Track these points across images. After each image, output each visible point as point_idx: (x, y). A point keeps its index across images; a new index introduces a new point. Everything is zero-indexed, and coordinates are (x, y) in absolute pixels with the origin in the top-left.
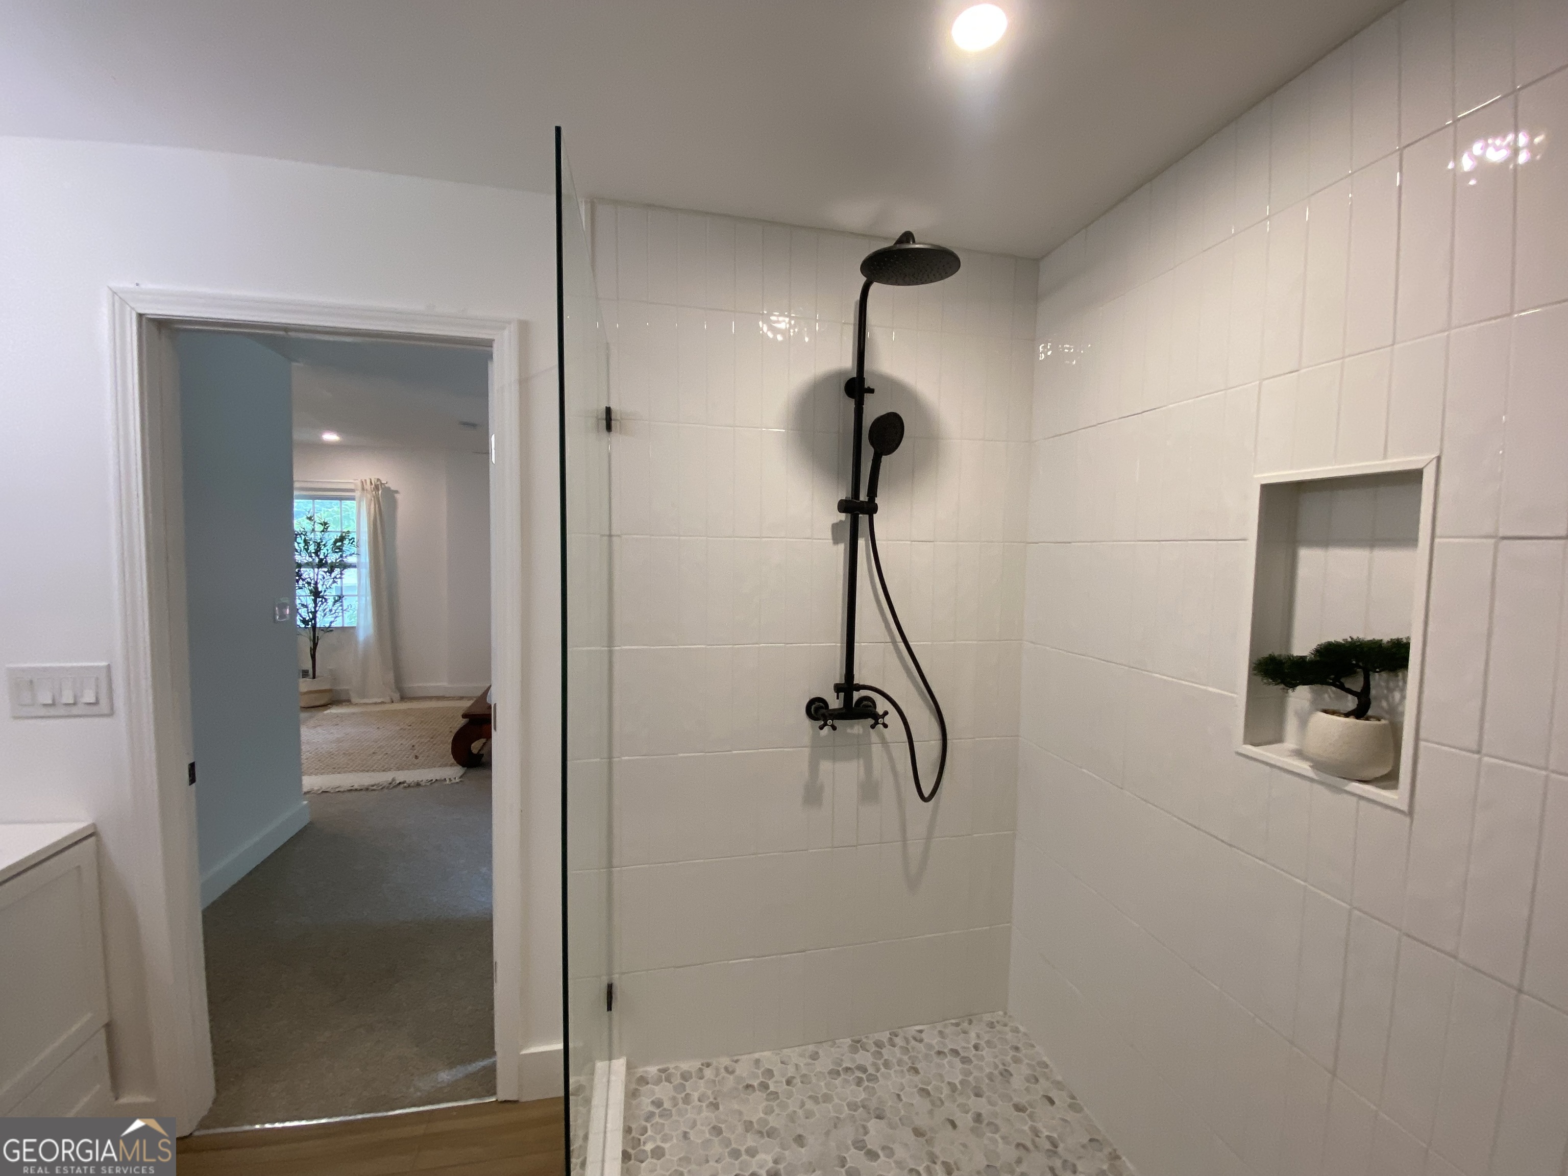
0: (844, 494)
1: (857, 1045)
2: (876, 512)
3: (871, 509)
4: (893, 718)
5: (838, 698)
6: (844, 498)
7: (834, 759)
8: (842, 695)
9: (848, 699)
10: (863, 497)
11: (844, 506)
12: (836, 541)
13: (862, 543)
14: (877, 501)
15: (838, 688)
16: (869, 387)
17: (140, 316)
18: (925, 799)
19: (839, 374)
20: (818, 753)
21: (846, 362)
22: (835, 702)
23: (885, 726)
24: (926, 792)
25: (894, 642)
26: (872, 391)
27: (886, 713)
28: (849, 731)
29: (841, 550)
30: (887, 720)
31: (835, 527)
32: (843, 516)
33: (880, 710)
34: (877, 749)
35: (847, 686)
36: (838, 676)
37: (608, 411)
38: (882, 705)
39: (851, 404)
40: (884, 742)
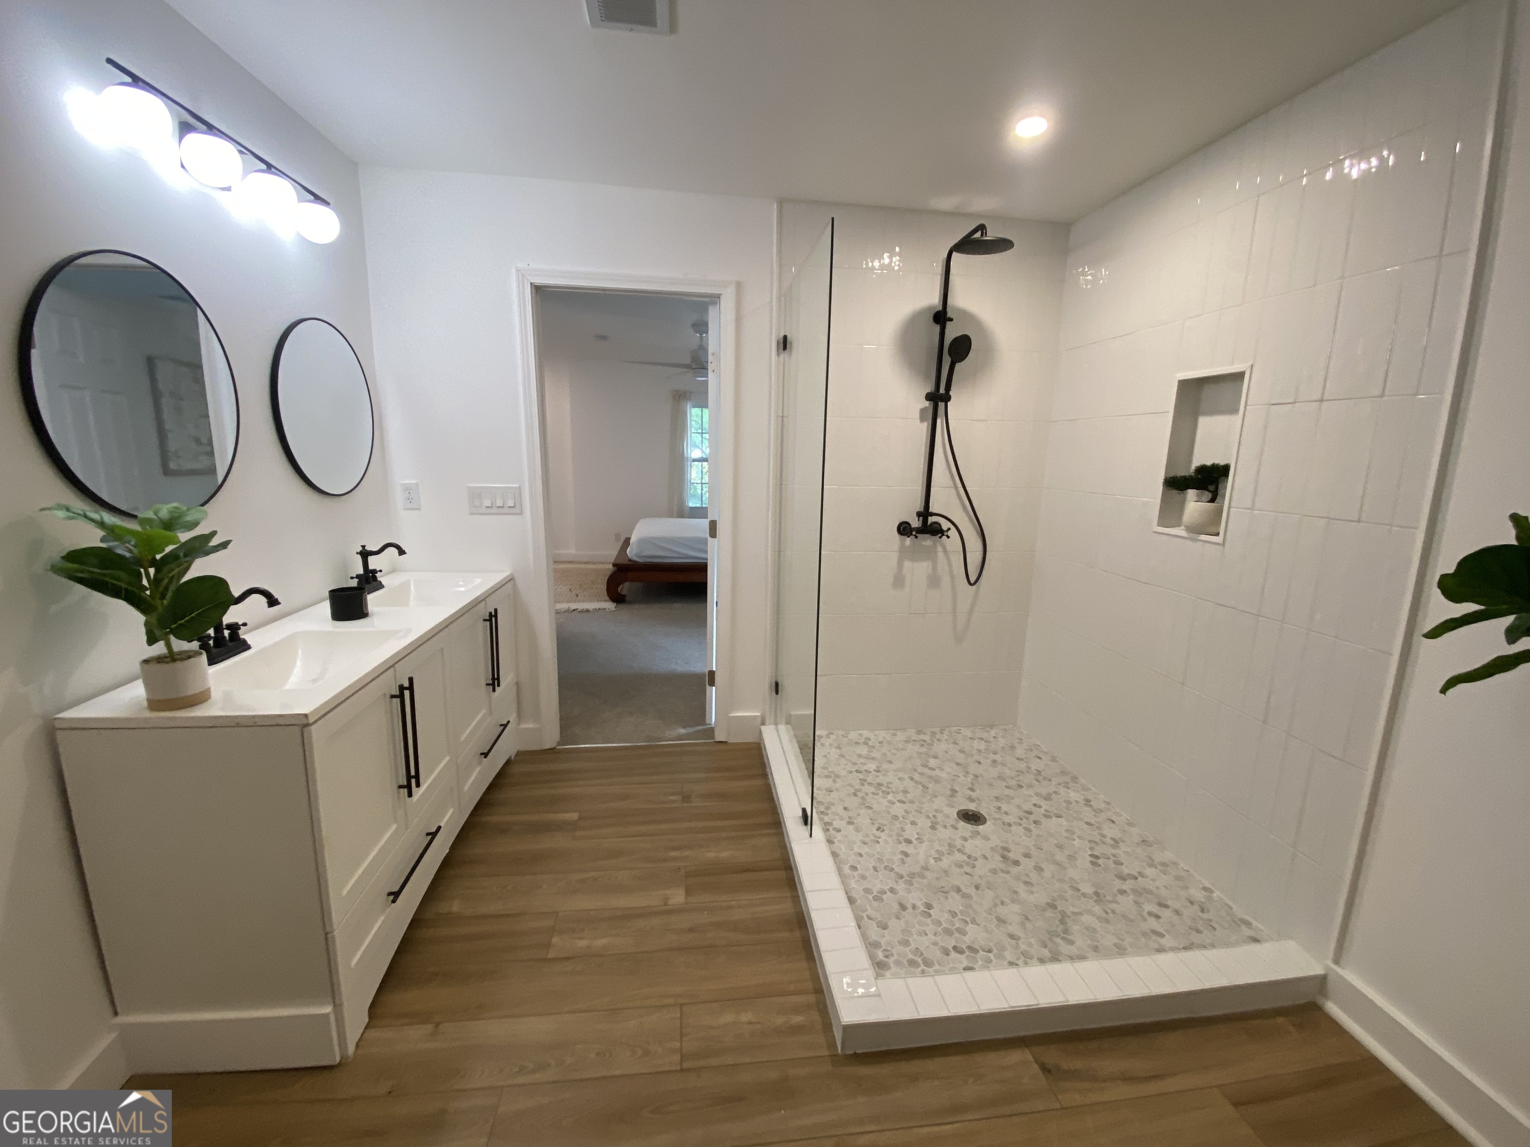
0: (930, 388)
1: (919, 732)
2: (949, 400)
3: (947, 398)
4: (953, 532)
5: (919, 520)
6: (930, 392)
7: (913, 560)
8: (921, 518)
9: (925, 521)
10: (942, 390)
11: (929, 397)
12: (922, 419)
13: (940, 422)
14: (951, 393)
15: (919, 514)
16: (949, 317)
17: (531, 284)
18: (970, 584)
19: (930, 308)
20: (903, 554)
21: (934, 300)
22: (916, 523)
23: (948, 537)
24: (972, 580)
25: (956, 487)
26: (951, 320)
27: (949, 529)
28: (924, 543)
29: (925, 427)
30: (949, 533)
31: (923, 411)
32: (927, 404)
33: (945, 528)
34: (941, 555)
35: (925, 514)
36: (919, 506)
37: (785, 337)
38: (945, 525)
39: (937, 328)
40: (945, 551)
